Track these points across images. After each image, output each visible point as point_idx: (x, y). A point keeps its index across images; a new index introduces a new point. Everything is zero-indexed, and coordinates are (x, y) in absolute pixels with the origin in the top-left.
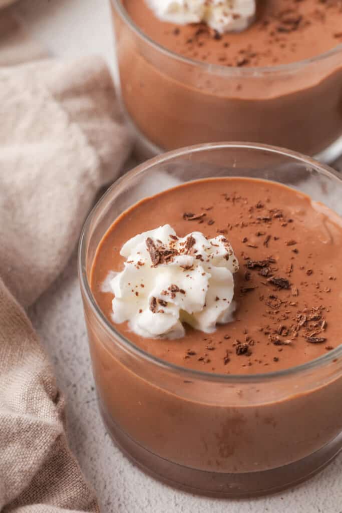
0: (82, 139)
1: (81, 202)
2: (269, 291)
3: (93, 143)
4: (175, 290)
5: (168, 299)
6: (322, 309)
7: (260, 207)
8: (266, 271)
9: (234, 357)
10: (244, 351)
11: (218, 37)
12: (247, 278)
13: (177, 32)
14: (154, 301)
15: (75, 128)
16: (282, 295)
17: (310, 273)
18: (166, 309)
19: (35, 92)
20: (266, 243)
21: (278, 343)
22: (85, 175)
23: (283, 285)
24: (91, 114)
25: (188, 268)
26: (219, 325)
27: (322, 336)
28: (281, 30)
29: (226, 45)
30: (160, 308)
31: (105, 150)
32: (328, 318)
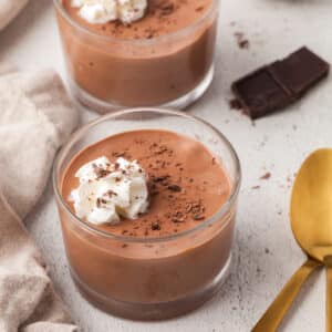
0: (45, 118)
1: (48, 155)
2: (168, 193)
3: (53, 120)
4: (111, 193)
5: (107, 198)
6: (200, 201)
7: (155, 145)
8: (164, 182)
9: (150, 231)
10: (156, 228)
11: (129, 26)
12: (154, 187)
13: (104, 28)
14: (98, 201)
15: (40, 113)
16: (177, 195)
17: (191, 181)
18: (107, 205)
19: (14, 93)
20: (163, 166)
21: (176, 221)
22: (49, 140)
23: (176, 189)
24: (50, 103)
25: (118, 180)
26: (139, 214)
27: (202, 216)
28: (164, 14)
29: (136, 29)
30: (102, 205)
31: (60, 124)
32: (204, 205)
